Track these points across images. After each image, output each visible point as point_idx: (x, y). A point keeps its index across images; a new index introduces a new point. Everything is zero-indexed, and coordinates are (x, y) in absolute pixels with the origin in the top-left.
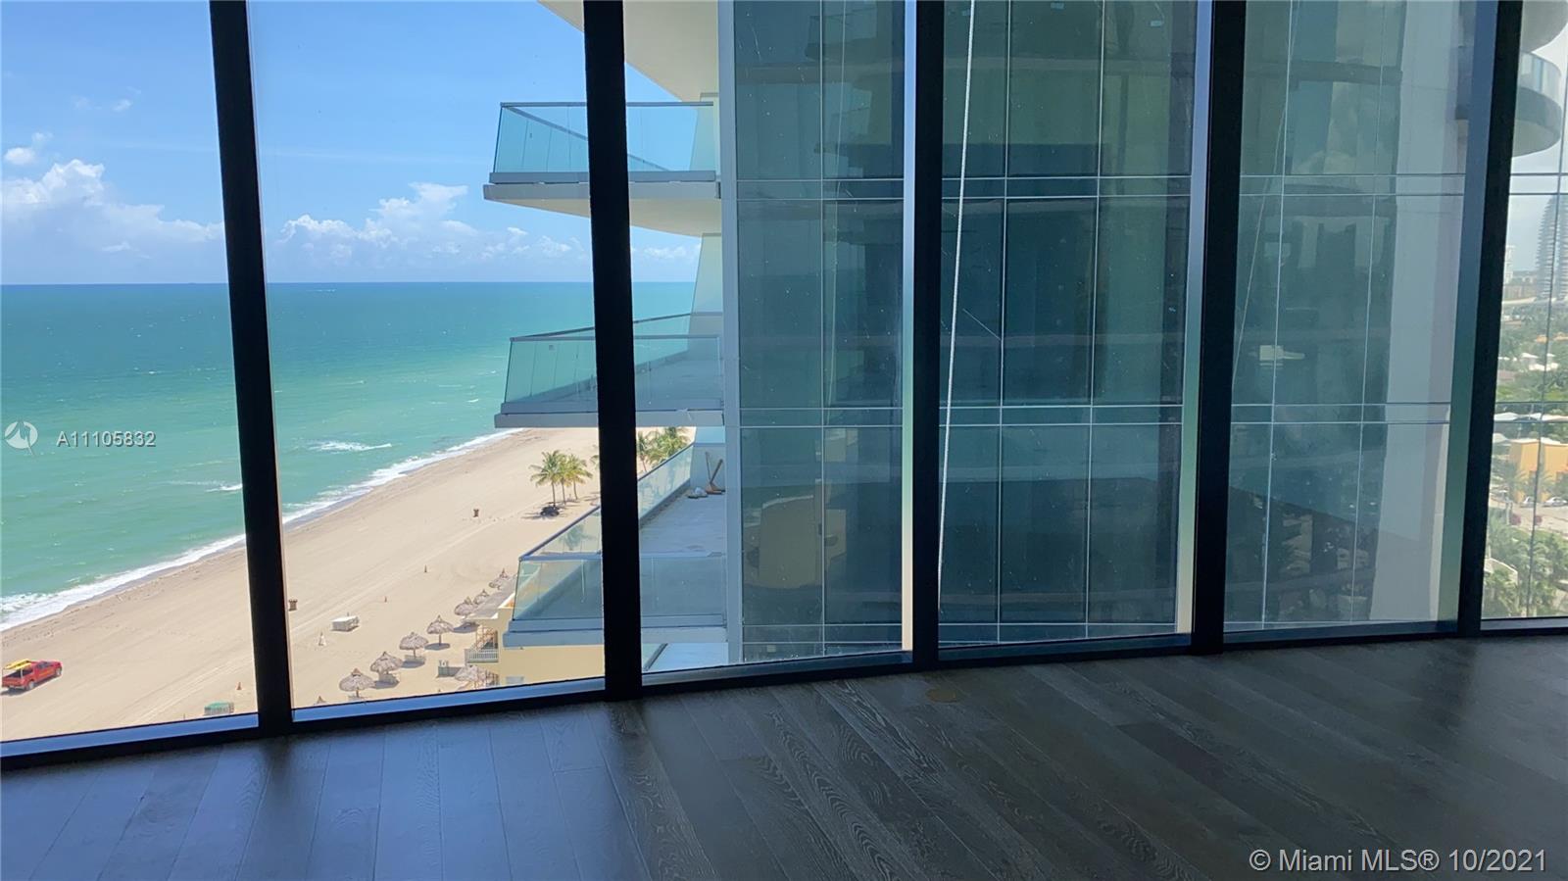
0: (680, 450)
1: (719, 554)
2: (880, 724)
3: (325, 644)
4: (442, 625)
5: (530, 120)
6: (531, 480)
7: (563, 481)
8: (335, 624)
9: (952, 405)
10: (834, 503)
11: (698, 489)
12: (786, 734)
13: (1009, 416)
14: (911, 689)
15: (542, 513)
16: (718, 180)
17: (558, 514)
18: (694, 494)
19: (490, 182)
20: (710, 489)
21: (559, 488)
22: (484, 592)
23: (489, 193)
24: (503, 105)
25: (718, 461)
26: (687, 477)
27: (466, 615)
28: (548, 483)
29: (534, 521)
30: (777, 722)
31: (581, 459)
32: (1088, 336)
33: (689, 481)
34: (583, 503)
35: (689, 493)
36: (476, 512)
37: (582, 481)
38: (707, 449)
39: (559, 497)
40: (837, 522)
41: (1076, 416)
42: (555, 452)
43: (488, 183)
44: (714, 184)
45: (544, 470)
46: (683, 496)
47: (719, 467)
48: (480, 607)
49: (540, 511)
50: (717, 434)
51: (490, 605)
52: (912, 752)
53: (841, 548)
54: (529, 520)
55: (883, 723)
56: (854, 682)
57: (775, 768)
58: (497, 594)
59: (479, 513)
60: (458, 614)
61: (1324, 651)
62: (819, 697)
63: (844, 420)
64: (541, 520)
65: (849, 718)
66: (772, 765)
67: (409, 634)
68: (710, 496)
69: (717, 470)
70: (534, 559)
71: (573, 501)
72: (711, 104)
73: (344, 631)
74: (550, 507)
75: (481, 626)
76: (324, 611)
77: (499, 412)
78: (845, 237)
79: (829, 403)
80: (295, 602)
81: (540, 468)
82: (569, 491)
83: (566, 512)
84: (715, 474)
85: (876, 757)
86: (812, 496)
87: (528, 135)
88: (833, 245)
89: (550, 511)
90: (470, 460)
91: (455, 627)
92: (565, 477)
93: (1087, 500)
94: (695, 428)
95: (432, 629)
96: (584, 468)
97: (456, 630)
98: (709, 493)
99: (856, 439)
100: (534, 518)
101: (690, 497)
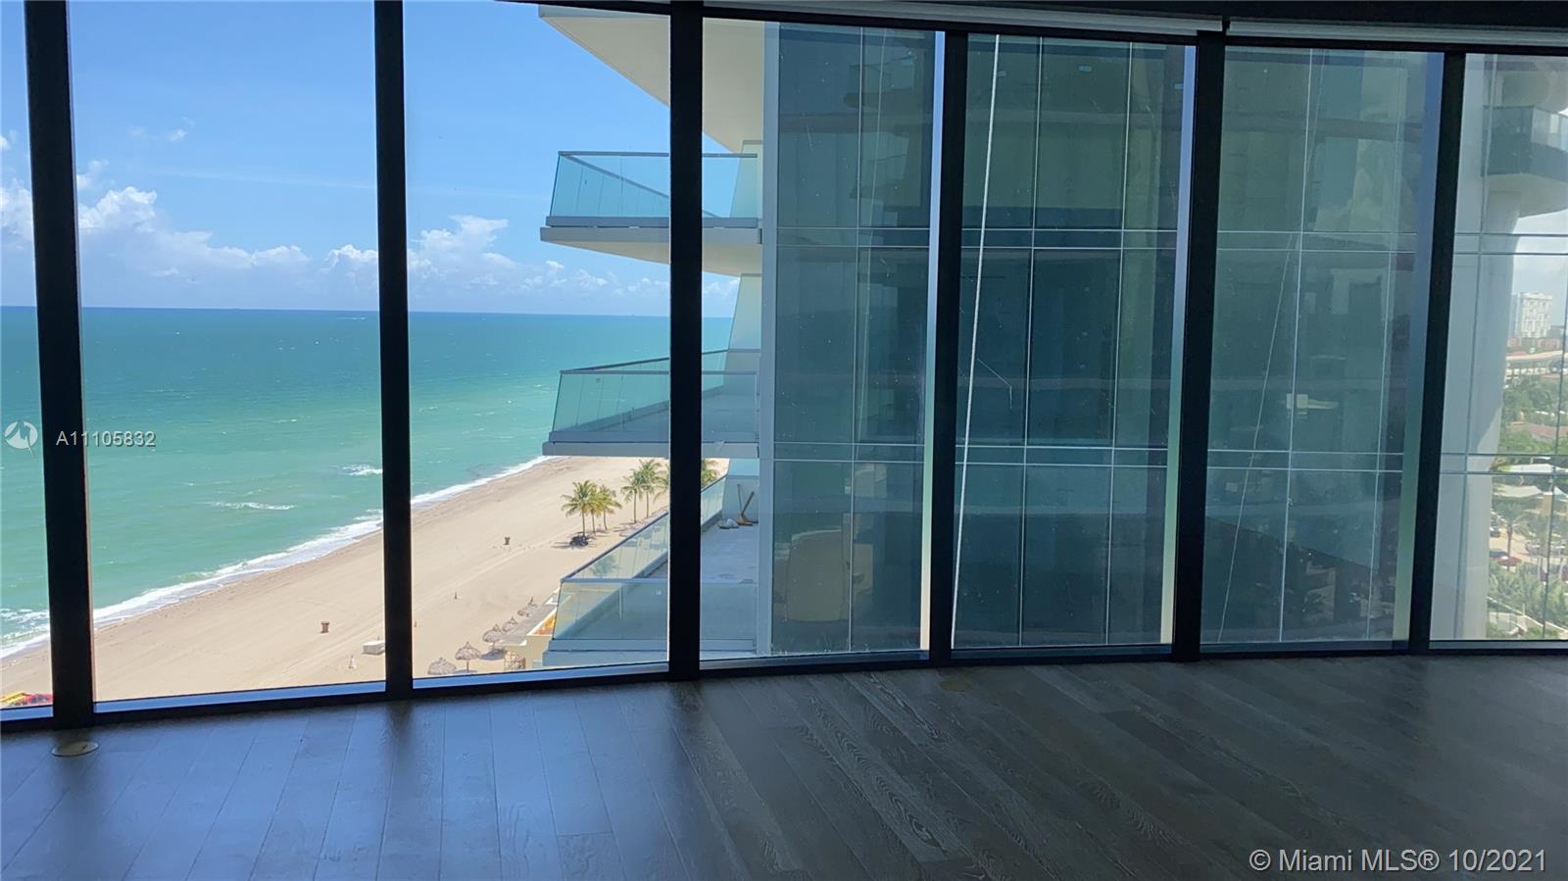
0: (709, 483)
1: (751, 581)
2: (899, 705)
3: (355, 667)
4: (470, 651)
5: (585, 167)
6: (562, 510)
7: (592, 511)
8: (366, 647)
9: (969, 444)
10: (862, 538)
11: (729, 520)
12: (820, 711)
13: (1033, 456)
14: (927, 681)
15: (571, 543)
16: (760, 226)
17: (587, 544)
18: (725, 525)
19: (547, 224)
20: (741, 520)
21: (589, 517)
22: (512, 619)
23: (545, 236)
24: (561, 154)
25: (750, 493)
26: (720, 507)
27: (494, 642)
28: (578, 513)
29: (565, 550)
30: (813, 701)
31: (612, 490)
32: (1111, 381)
33: (721, 512)
34: (611, 533)
35: (720, 523)
36: (507, 541)
37: (612, 512)
38: (740, 481)
39: (589, 527)
40: (863, 559)
41: (1100, 457)
42: (586, 482)
43: (544, 226)
44: (756, 230)
45: (573, 500)
46: (716, 527)
47: (750, 498)
48: (508, 634)
49: (569, 540)
50: (752, 466)
51: (520, 632)
52: (926, 727)
53: (868, 582)
54: (558, 549)
55: (902, 705)
56: (879, 674)
57: (812, 735)
58: (525, 622)
59: (510, 541)
60: (487, 641)
61: (1290, 662)
62: (849, 684)
63: (874, 455)
64: (570, 549)
65: (873, 700)
66: (809, 732)
67: (438, 659)
68: (741, 527)
69: (748, 502)
70: (576, 581)
71: (602, 532)
72: (755, 156)
73: (374, 654)
74: (578, 537)
75: (509, 653)
76: (354, 635)
77: (547, 440)
78: (877, 278)
79: (859, 438)
80: (327, 624)
81: (570, 497)
82: (599, 521)
83: (594, 542)
84: (746, 506)
85: (895, 729)
86: (840, 530)
87: (583, 182)
88: (867, 287)
89: (579, 541)
90: (503, 488)
91: (483, 653)
92: (595, 507)
93: (1108, 539)
94: (728, 460)
95: (460, 655)
96: (613, 499)
97: (485, 657)
98: (740, 524)
99: (885, 477)
100: (566, 547)
101: (722, 528)
